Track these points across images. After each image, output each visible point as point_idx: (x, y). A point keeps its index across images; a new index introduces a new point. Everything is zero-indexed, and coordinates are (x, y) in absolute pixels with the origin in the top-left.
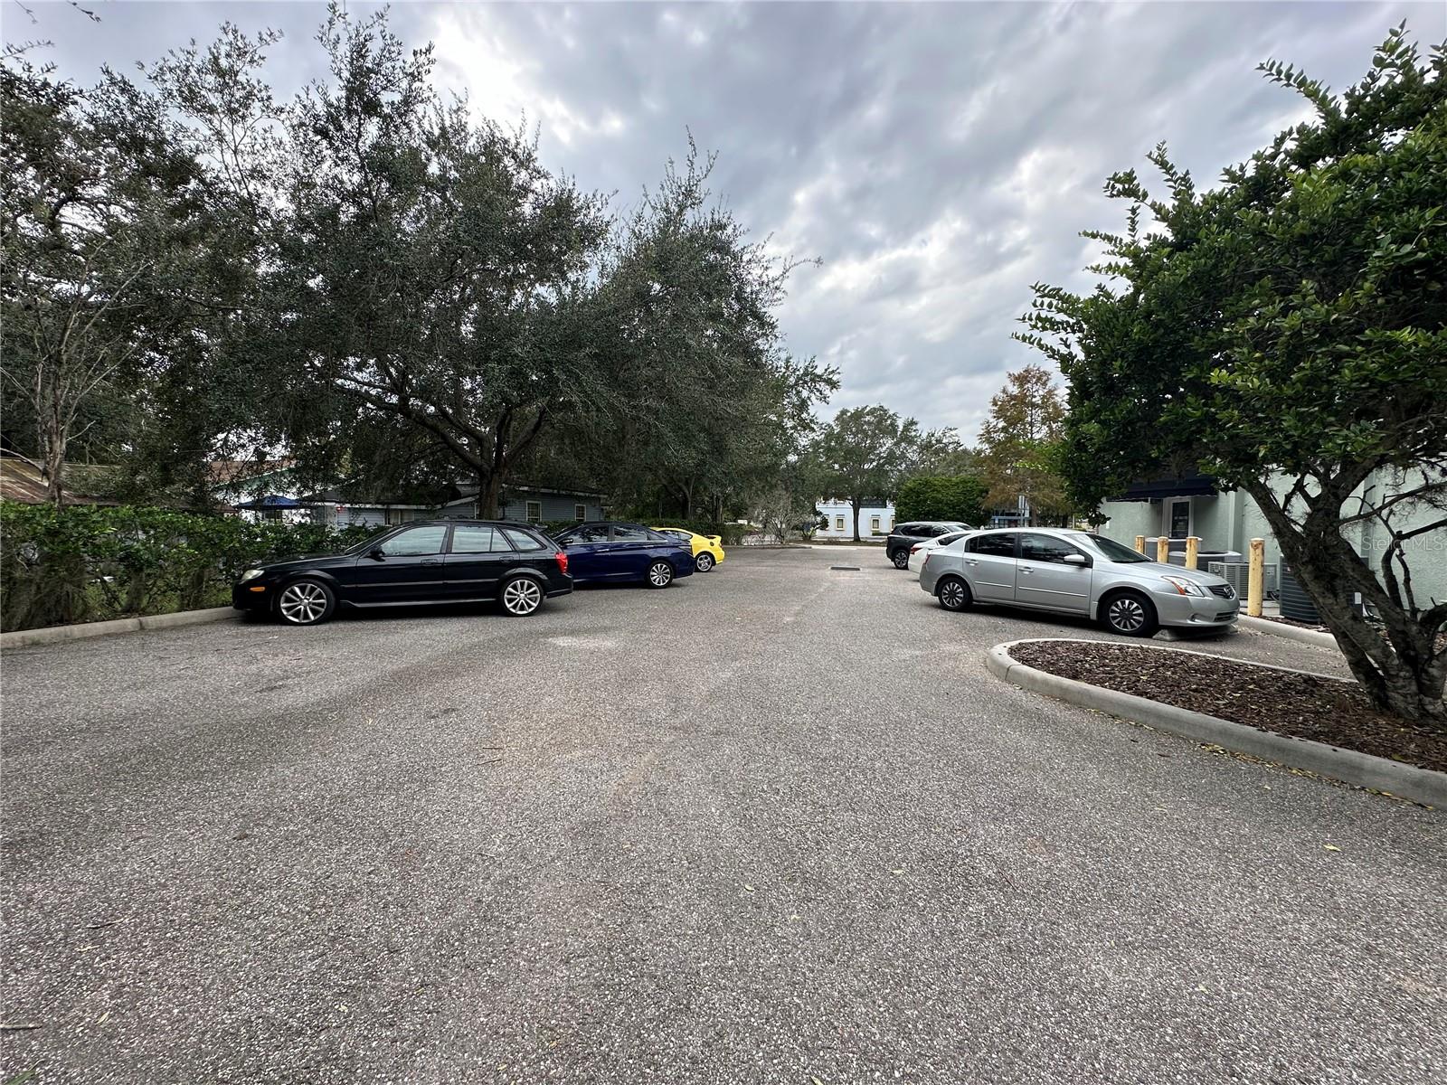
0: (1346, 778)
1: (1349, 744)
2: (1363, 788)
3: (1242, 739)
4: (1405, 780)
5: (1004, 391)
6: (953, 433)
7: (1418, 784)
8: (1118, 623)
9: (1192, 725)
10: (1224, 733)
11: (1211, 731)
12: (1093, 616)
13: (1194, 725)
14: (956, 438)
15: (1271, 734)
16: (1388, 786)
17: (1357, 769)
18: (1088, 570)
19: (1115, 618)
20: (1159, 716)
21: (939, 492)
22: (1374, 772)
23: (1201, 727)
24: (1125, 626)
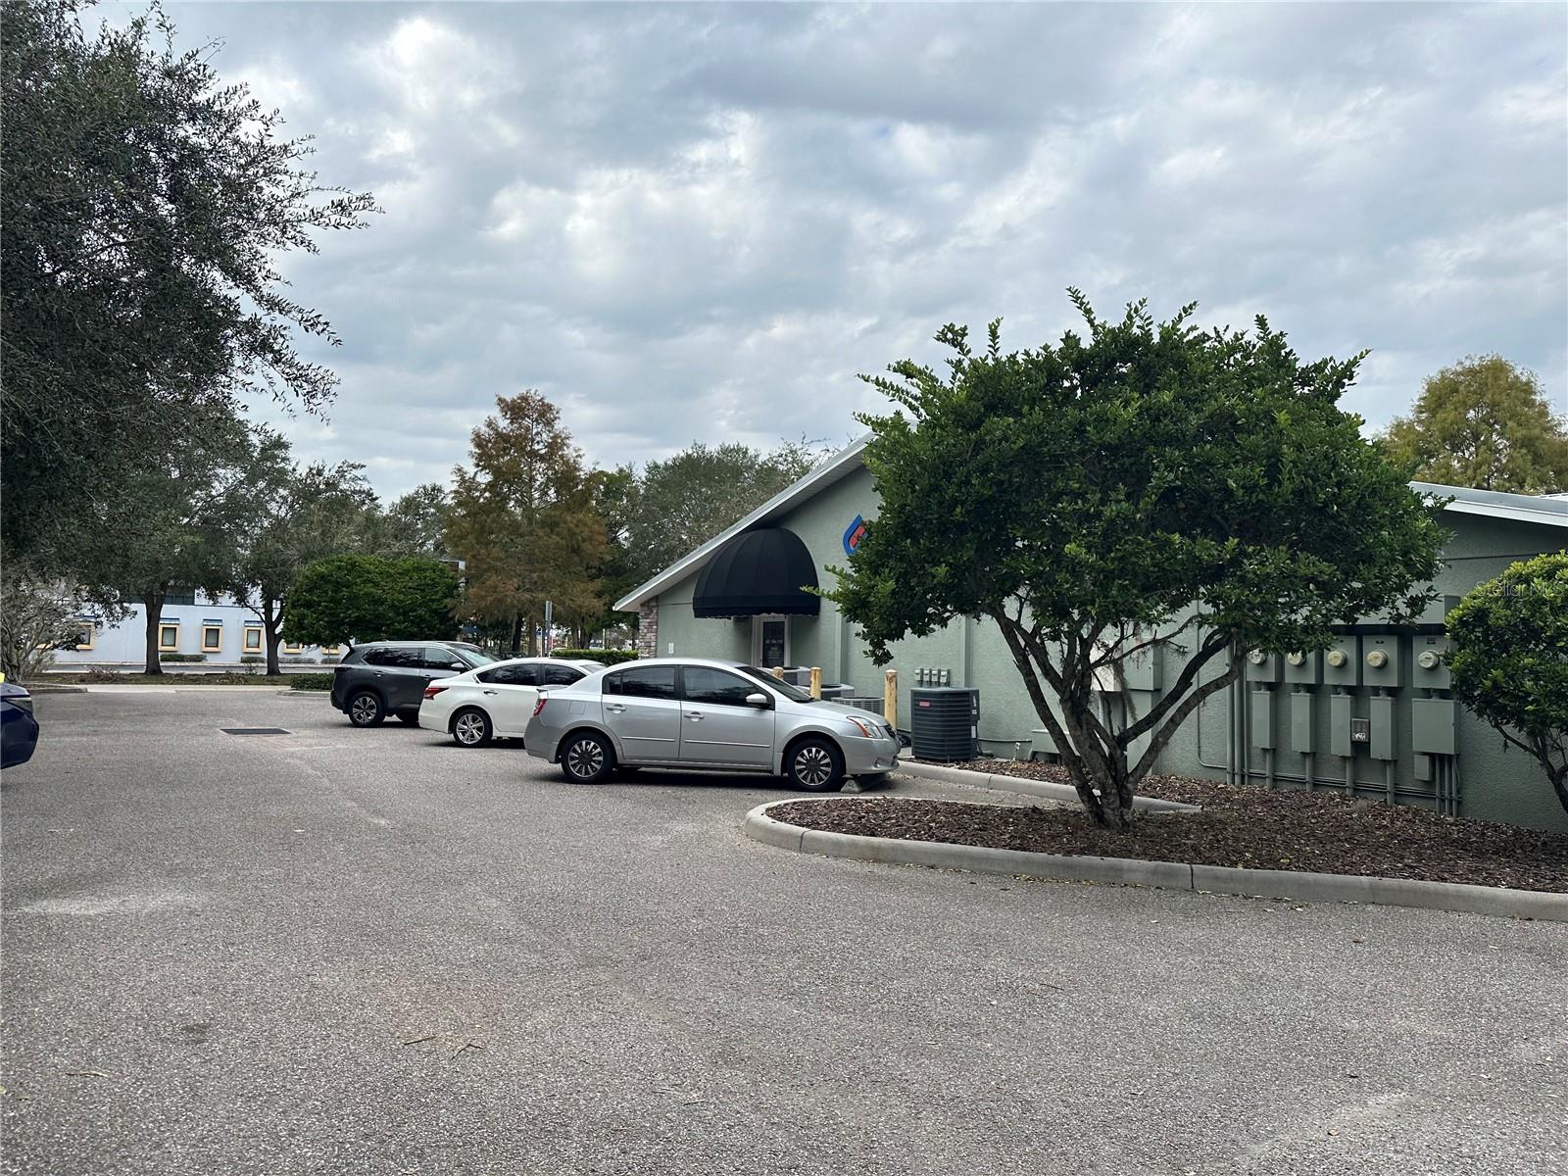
0: (1113, 879)
1: (1105, 853)
2: (1126, 885)
3: (1041, 864)
4: (1147, 872)
5: (490, 425)
6: (358, 473)
7: (1155, 872)
8: (805, 778)
9: (1001, 861)
10: (1027, 862)
11: (1017, 862)
12: (777, 772)
13: (1002, 860)
14: (366, 487)
15: (1058, 856)
16: (1138, 878)
17: (1119, 870)
18: (769, 714)
19: (800, 771)
20: (972, 858)
21: (376, 585)
22: (1130, 870)
23: (1009, 861)
24: (812, 781)
